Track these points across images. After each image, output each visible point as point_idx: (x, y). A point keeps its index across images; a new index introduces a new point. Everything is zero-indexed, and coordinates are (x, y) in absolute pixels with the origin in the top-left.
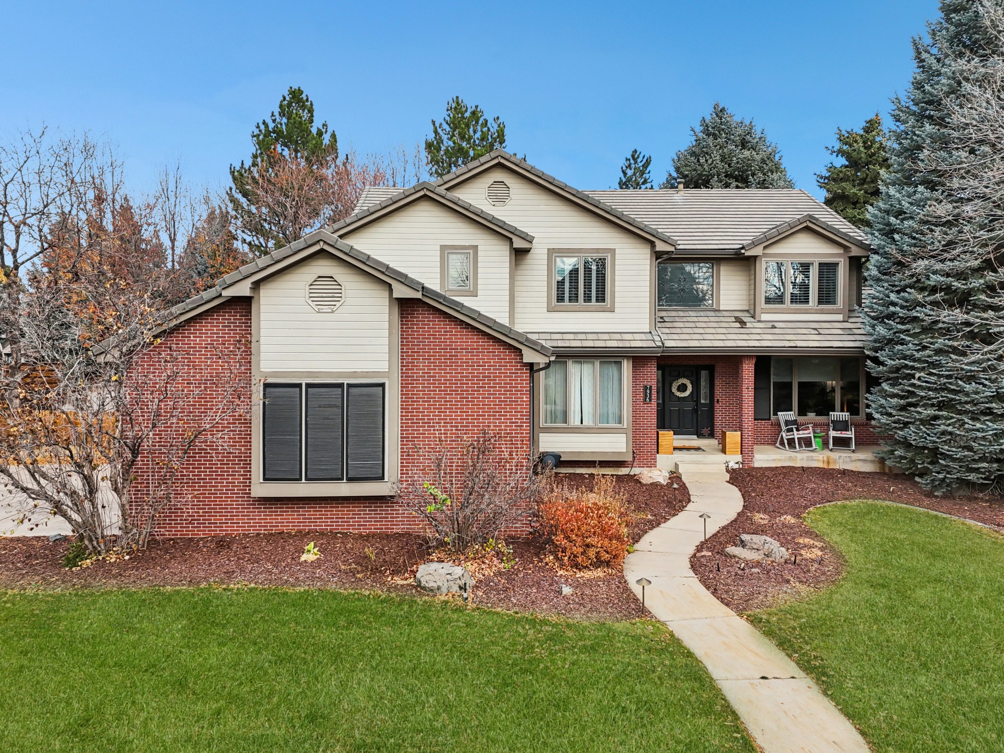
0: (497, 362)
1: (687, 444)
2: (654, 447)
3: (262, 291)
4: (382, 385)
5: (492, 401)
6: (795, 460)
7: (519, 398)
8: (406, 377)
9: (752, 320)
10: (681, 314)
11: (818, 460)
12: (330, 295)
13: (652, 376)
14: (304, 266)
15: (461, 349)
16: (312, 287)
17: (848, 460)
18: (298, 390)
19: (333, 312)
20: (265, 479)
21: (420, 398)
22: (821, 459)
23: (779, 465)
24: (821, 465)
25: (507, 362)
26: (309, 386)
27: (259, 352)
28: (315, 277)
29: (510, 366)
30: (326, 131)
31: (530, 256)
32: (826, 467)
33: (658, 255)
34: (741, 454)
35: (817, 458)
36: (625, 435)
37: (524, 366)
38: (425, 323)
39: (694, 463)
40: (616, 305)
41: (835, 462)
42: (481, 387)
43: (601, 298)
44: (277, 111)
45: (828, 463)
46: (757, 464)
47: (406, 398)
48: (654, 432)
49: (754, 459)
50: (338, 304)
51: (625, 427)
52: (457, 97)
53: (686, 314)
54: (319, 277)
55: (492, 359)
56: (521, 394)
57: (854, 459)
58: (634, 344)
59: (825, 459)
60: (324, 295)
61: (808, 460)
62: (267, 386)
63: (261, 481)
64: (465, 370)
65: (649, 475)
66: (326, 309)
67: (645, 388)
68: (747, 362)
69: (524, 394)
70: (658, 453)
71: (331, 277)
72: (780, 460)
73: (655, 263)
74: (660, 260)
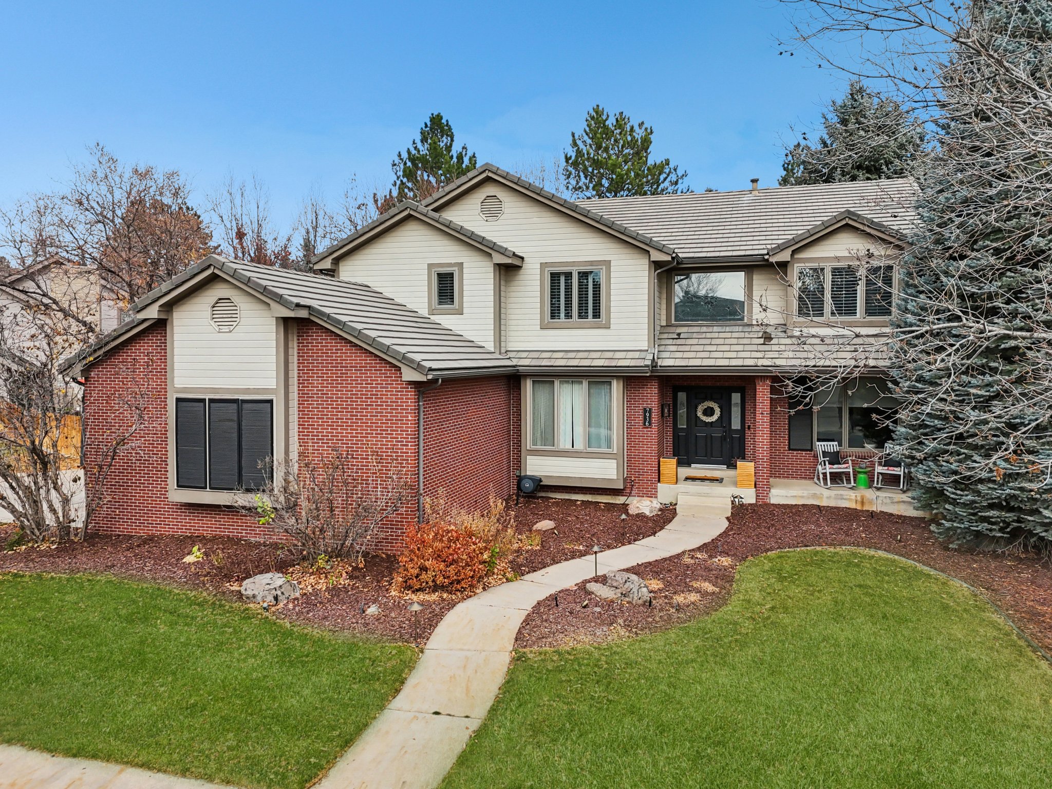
0: (384, 380)
1: (709, 474)
2: (655, 475)
3: (174, 314)
4: (271, 402)
5: (379, 420)
6: (820, 497)
7: (404, 417)
8: (302, 394)
9: (783, 335)
10: (704, 329)
11: (850, 500)
12: (229, 316)
13: (651, 397)
14: (208, 289)
15: (351, 367)
16: (215, 309)
17: (888, 501)
18: (202, 404)
19: (230, 332)
20: (178, 486)
21: (315, 415)
22: (853, 497)
23: (800, 502)
24: (853, 505)
25: (393, 381)
26: (211, 401)
27: (173, 370)
28: (215, 299)
29: (396, 384)
30: (466, 154)
31: (522, 271)
32: (859, 508)
33: (657, 265)
34: (755, 487)
35: (848, 497)
36: (615, 461)
37: (409, 384)
38: (318, 341)
39: (699, 495)
40: (612, 321)
41: (871, 502)
42: (369, 405)
43: (597, 314)
44: (418, 138)
45: (863, 503)
46: (774, 501)
47: (302, 414)
48: (655, 459)
49: (770, 495)
50: (235, 324)
51: (615, 452)
52: (598, 106)
53: (710, 329)
54: (220, 299)
55: (379, 377)
56: (406, 413)
57: (896, 500)
58: (621, 363)
59: (859, 498)
60: (224, 316)
61: (836, 499)
62: (178, 400)
63: (176, 487)
64: (354, 387)
65: (638, 505)
66: (225, 329)
67: (645, 410)
68: (761, 383)
69: (410, 413)
70: (659, 481)
71: (229, 299)
72: (802, 497)
73: (654, 274)
74: (659, 271)
